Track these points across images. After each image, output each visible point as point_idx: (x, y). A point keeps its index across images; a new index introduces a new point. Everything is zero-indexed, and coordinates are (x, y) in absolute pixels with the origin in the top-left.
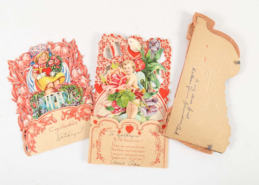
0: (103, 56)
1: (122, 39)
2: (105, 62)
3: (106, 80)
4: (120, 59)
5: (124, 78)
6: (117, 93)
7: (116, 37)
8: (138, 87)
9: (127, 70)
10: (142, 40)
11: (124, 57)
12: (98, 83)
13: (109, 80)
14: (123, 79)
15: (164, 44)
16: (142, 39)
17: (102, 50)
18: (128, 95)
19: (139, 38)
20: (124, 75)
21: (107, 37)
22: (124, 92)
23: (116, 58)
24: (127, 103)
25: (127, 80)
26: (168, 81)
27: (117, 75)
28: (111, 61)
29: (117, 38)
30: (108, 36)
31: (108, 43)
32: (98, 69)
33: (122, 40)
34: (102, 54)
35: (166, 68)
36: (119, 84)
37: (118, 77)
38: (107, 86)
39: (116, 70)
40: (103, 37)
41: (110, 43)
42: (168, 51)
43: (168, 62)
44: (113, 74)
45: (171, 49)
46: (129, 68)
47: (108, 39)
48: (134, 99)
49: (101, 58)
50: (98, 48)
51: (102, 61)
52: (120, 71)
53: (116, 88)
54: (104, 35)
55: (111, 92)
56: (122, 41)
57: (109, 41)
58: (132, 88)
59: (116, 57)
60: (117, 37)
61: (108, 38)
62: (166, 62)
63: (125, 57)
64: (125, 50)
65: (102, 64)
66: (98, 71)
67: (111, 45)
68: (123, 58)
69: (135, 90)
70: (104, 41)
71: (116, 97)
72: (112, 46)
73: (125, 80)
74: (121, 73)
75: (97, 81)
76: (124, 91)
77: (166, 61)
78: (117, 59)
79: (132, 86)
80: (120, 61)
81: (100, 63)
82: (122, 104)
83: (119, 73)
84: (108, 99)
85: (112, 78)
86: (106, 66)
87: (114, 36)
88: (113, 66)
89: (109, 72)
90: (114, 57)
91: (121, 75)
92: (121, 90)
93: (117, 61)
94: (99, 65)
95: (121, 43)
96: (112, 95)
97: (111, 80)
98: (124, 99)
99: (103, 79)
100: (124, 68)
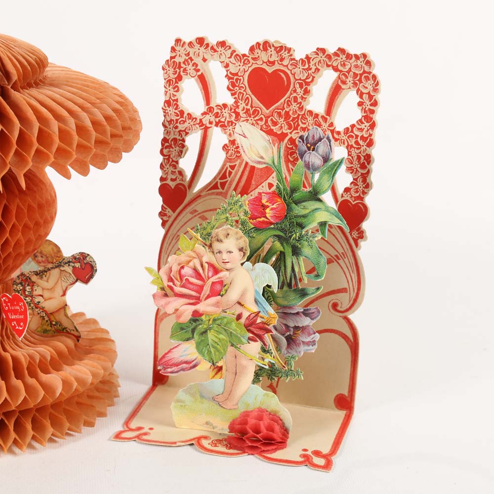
0: (178, 105)
1: (230, 51)
2: (184, 122)
3: (166, 283)
4: (228, 115)
5: (214, 279)
6: (195, 321)
7: (212, 48)
8: (255, 309)
9: (225, 256)
10: (291, 53)
11: (238, 107)
12: (169, 182)
13: (174, 284)
14: (213, 283)
15: (356, 66)
16: (289, 50)
17: (174, 88)
18: (225, 330)
19: (281, 47)
20: (216, 271)
21: (186, 46)
22: (214, 320)
23: (215, 111)
24: (224, 350)
25: (225, 285)
26: (364, 181)
27: (195, 270)
28: (201, 120)
29: (215, 51)
30: (190, 44)
31: (191, 64)
32: (167, 144)
33: (232, 54)
34: (175, 98)
35: (361, 143)
36: (202, 296)
37: (198, 276)
38: (168, 299)
39: (194, 255)
40: (173, 49)
41: (197, 65)
42: (370, 88)
43: (368, 125)
44: (183, 267)
45: (377, 84)
46: (230, 252)
47: (188, 54)
48: (244, 340)
49: (171, 110)
50: (162, 82)
51: (177, 120)
52: (205, 259)
53: (193, 308)
54: (178, 41)
55: (179, 317)
56: (230, 57)
57: (192, 60)
58: (238, 310)
59: (215, 108)
60: (215, 47)
61: (189, 49)
62: (362, 123)
63: (241, 107)
64: (240, 88)
65: (177, 130)
66: (166, 148)
67: (198, 71)
68: (235, 112)
69: (246, 315)
70: (177, 60)
71: (193, 331)
72: (202, 73)
73: (218, 287)
74: (206, 266)
75: (164, 176)
76: (216, 316)
77: (360, 120)
78: (218, 113)
79: (239, 303)
80: (228, 119)
81: (172, 126)
82: (209, 352)
83: (202, 266)
84: (172, 336)
85: (181, 277)
86: (187, 134)
87: (205, 43)
88: (184, 241)
89: (173, 261)
90: (210, 110)
91: (206, 272)
92: (208, 314)
93: (217, 120)
94: (167, 133)
95: (227, 66)
96: (183, 326)
97: (178, 283)
98: (217, 340)
99: (157, 280)
100: (216, 251)
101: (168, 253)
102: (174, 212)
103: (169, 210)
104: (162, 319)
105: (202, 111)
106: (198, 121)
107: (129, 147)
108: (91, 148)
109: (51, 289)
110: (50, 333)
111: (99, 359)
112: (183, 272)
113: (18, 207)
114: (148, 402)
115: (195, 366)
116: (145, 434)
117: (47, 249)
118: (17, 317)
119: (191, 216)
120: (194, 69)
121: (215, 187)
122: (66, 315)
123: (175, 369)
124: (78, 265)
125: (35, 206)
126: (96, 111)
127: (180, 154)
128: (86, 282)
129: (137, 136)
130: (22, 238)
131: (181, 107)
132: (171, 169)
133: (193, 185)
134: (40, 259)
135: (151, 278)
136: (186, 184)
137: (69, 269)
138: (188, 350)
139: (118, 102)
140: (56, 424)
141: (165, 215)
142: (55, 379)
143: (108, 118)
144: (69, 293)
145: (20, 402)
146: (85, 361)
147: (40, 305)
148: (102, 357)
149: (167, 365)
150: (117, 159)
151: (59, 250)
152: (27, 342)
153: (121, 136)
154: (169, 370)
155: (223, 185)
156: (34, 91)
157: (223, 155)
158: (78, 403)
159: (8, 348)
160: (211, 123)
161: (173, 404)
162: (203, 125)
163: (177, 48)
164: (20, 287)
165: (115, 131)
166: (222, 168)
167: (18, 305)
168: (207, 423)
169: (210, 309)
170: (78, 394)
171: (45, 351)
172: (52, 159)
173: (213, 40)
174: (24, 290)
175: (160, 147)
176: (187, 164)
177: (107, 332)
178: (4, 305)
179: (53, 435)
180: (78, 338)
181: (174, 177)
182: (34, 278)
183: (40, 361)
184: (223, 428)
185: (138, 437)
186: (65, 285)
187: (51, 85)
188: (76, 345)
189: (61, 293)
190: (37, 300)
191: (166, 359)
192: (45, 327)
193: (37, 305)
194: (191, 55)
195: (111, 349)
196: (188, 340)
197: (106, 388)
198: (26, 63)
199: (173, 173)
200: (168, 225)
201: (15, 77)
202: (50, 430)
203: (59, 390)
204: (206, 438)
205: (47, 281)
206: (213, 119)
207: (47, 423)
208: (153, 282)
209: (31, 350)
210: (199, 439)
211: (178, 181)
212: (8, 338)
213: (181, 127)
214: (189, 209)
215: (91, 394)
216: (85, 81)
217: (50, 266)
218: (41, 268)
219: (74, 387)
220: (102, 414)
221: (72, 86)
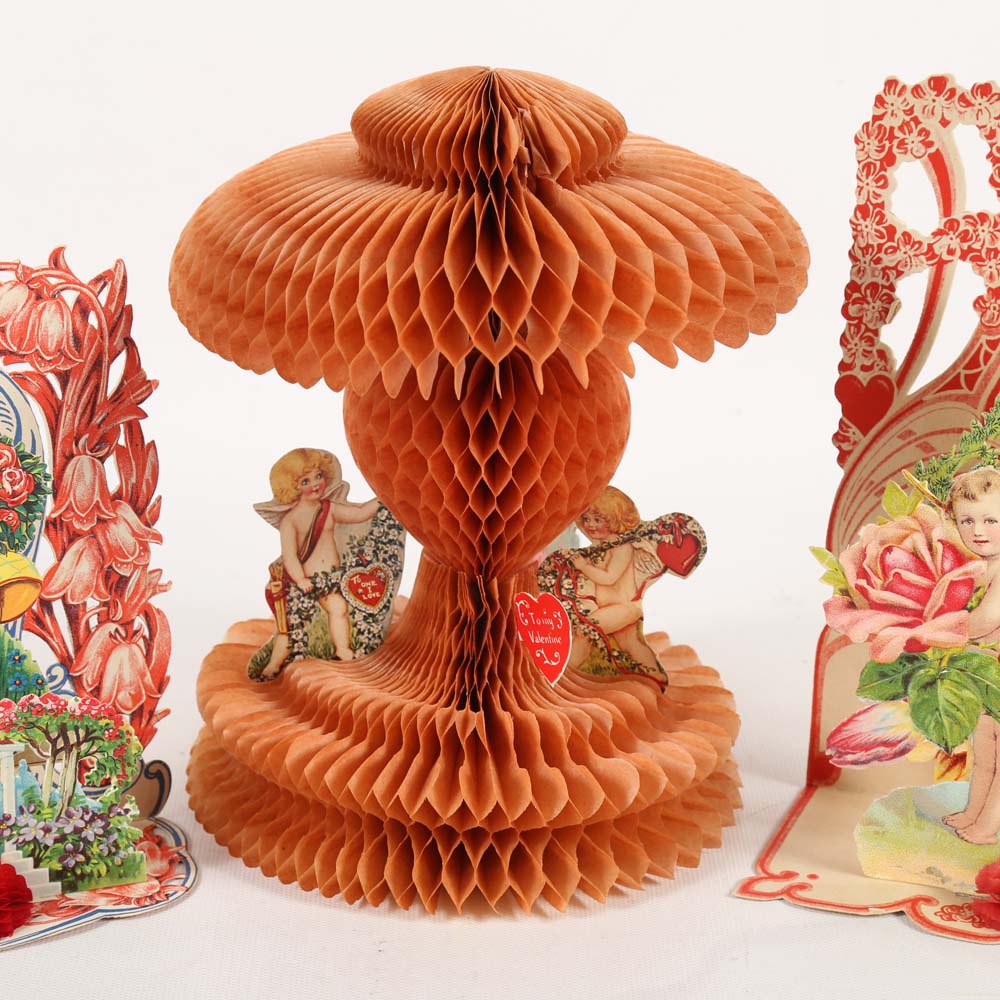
0: (883, 216)
2: (895, 249)
3: (852, 581)
4: (988, 238)
5: (956, 574)
6: (911, 659)
7: (962, 98)
9: (980, 529)
12: (857, 372)
13: (869, 583)
14: (953, 584)
17: (877, 181)
18: (975, 681)
20: (960, 559)
21: (908, 94)
22: (953, 660)
23: (962, 227)
24: (971, 722)
25: (979, 588)
27: (915, 555)
28: (930, 246)
29: (969, 104)
30: (917, 90)
31: (915, 132)
32: (856, 295)
34: (879, 201)
36: (927, 609)
37: (922, 567)
38: (855, 614)
39: (913, 524)
40: (880, 101)
41: (928, 134)
44: (889, 550)
46: (991, 521)
47: (911, 110)
49: (869, 226)
50: (854, 168)
51: (880, 246)
52: (936, 534)
53: (908, 633)
54: (891, 83)
55: (876, 650)
56: (999, 118)
57: (917, 121)
59: (962, 222)
60: (969, 97)
61: (912, 100)
65: (880, 266)
66: (854, 302)
67: (930, 144)
70: (887, 122)
71: (906, 680)
72: (938, 150)
73: (963, 592)
74: (939, 547)
75: (848, 361)
76: (955, 651)
78: (966, 232)
81: (868, 257)
82: (939, 725)
83: (930, 547)
84: (861, 690)
85: (885, 569)
86: (900, 274)
87: (948, 87)
88: (893, 497)
89: (869, 535)
90: (952, 225)
91: (940, 561)
92: (938, 647)
93: (965, 246)
94: (858, 271)
95: (991, 135)
96: (886, 670)
97: (879, 582)
98: (955, 701)
99: (834, 574)
100: (960, 518)
101: (849, 517)
102: (865, 432)
103: (854, 429)
104: (832, 653)
105: (934, 229)
106: (925, 248)
107: (787, 302)
108: (716, 305)
109: (614, 586)
110: (607, 675)
111: (706, 730)
112: (890, 558)
113: (561, 421)
114: (801, 820)
115: (904, 752)
116: (802, 887)
117: (608, 506)
118: (548, 639)
119: (900, 442)
120: (923, 142)
121: (954, 384)
122: (640, 639)
123: (860, 755)
124: (668, 538)
125: (593, 419)
126: (723, 228)
127: (884, 315)
128: (684, 572)
129: (803, 279)
130: (565, 484)
131: (890, 220)
132: (864, 345)
133: (907, 380)
134: (593, 524)
135: (823, 570)
136: (893, 377)
137: (650, 546)
138: (892, 719)
139: (765, 210)
140: (624, 859)
141: (846, 439)
142: (623, 767)
143: (747, 243)
144: (647, 594)
145: (557, 812)
146: (681, 733)
147: (590, 617)
148: (713, 726)
149: (845, 747)
150: (765, 325)
151: (631, 507)
152: (563, 691)
153: (774, 280)
154: (850, 757)
155: (971, 381)
156: (600, 189)
157: (974, 319)
158: (666, 818)
159: (528, 701)
160: (951, 252)
161: (859, 829)
162: (934, 256)
163: (888, 99)
164: (551, 580)
165: (764, 270)
166: (972, 345)
167: (549, 616)
168: (930, 870)
169: (943, 637)
170: (667, 801)
171: (600, 710)
172: (642, 328)
173: (964, 83)
174: (559, 586)
175: (842, 300)
176: (896, 337)
177: (716, 674)
178: (521, 615)
179: (618, 881)
180: (663, 685)
181: (868, 363)
182: (580, 563)
183: (594, 730)
184: (964, 881)
185: (788, 892)
186: (640, 578)
187: (634, 175)
188: (659, 699)
189: (633, 594)
190: (582, 607)
191: (844, 735)
192: (598, 661)
193: (583, 618)
194: (917, 113)
195: (728, 710)
196: (894, 698)
197: (717, 787)
198: (587, 132)
199: (866, 353)
200: (851, 460)
201: (565, 160)
202: (614, 871)
203: (633, 790)
204: (928, 900)
205: (606, 570)
206: (955, 244)
207: (608, 856)
208: (826, 578)
209: (575, 708)
210: (914, 902)
211: (876, 372)
212: (528, 681)
213: (888, 260)
214: (897, 428)
215: (689, 799)
216: (696, 165)
217: (613, 538)
218: (597, 544)
219: (663, 786)
220: (713, 842)
221: (673, 178)
